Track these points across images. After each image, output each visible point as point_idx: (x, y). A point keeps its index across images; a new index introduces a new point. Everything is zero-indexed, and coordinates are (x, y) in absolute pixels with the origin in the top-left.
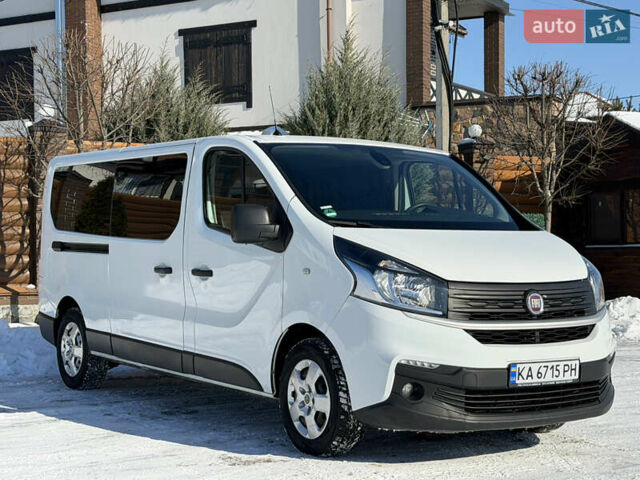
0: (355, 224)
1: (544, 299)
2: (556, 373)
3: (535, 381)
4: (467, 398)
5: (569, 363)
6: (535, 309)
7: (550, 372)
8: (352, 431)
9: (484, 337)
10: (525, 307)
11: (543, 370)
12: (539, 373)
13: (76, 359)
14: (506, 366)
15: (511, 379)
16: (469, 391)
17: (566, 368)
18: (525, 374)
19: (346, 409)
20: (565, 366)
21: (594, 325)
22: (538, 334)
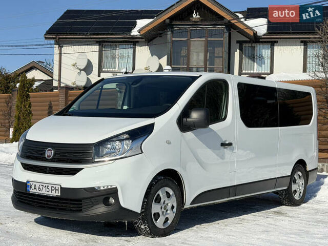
3: (37, 192)
5: (55, 186)
6: (48, 156)
7: (44, 188)
15: (27, 188)
18: (33, 187)
20: (52, 187)
21: (83, 169)
22: (48, 169)
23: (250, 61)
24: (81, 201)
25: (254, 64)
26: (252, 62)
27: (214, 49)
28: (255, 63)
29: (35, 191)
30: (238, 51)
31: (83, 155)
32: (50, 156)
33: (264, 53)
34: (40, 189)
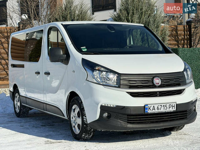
0: (93, 53)
1: (161, 80)
2: (166, 108)
3: (156, 111)
4: (128, 118)
5: (171, 104)
6: (156, 84)
7: (163, 107)
8: (89, 131)
9: (133, 95)
10: (153, 83)
11: (160, 107)
12: (158, 108)
13: (18, 106)
14: (143, 106)
15: (146, 110)
16: (128, 115)
17: (170, 106)
18: (151, 108)
19: (86, 123)
20: (169, 105)
21: (185, 89)
22: (158, 93)
29: (154, 111)
34: (158, 109)
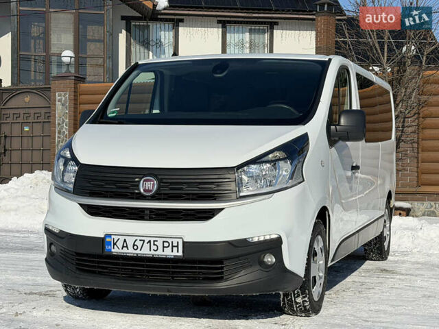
3: (130, 251)
4: (77, 260)
6: (145, 190)
10: (137, 187)
11: (139, 244)
12: (134, 245)
15: (107, 248)
20: (164, 242)
21: (222, 209)
22: (147, 212)
23: (142, 49)
24: (222, 263)
25: (149, 54)
26: (146, 51)
27: (85, 28)
28: (151, 53)
29: (125, 250)
30: (124, 32)
31: (218, 186)
32: (149, 191)
33: (163, 37)
34: (135, 247)
